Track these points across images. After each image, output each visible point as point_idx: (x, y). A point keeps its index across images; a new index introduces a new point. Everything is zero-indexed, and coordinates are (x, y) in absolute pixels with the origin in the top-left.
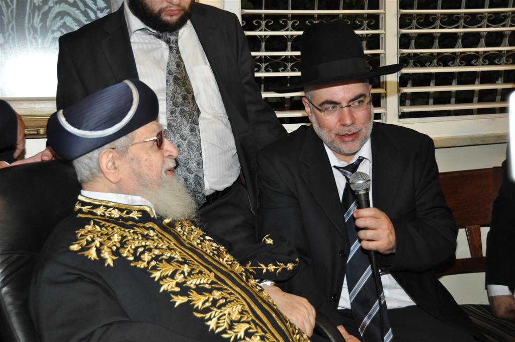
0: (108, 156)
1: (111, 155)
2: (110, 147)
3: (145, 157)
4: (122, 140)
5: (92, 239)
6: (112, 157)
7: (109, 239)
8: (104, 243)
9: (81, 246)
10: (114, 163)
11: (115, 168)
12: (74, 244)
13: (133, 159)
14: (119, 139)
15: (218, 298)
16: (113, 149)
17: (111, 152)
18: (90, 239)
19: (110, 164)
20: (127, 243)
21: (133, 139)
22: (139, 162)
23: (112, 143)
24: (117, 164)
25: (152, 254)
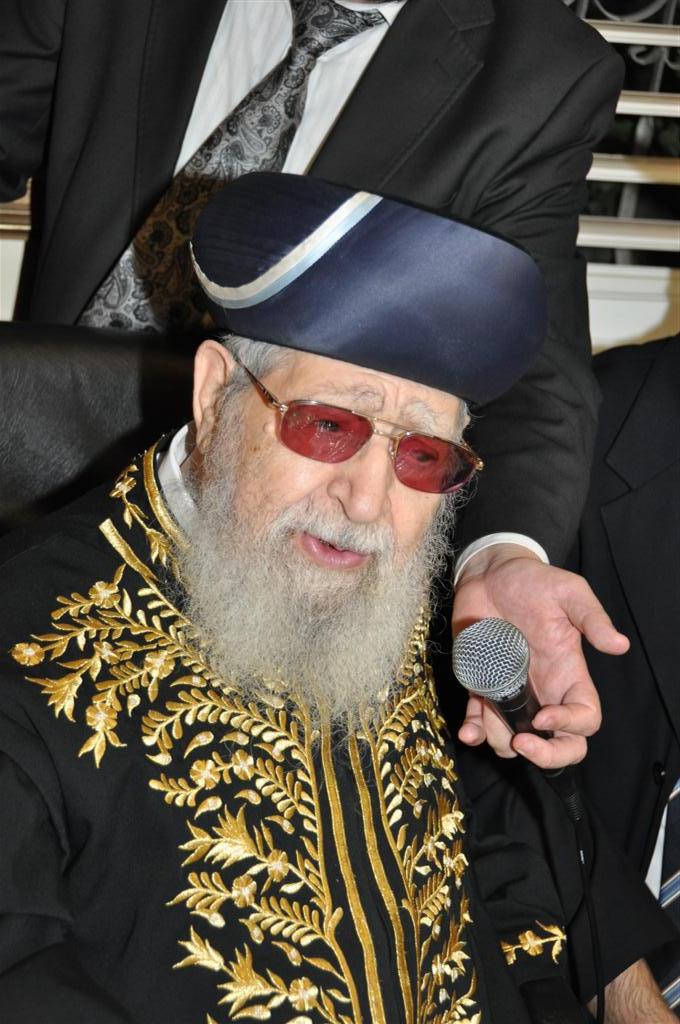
5: (89, 642)
7: (138, 660)
8: (114, 671)
9: (48, 654)
12: (30, 641)
15: (297, 1007)
18: (81, 642)
20: (181, 695)
25: (225, 768)
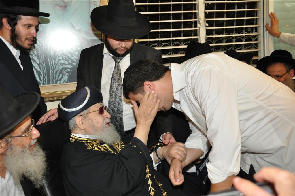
0: (79, 119)
1: (80, 119)
2: (80, 115)
3: (95, 118)
4: (85, 112)
6: (81, 119)
10: (82, 122)
11: (83, 124)
13: (89, 120)
14: (84, 111)
16: (81, 116)
17: (80, 117)
19: (80, 122)
21: (90, 111)
22: (92, 121)
23: (81, 113)
24: (83, 122)
